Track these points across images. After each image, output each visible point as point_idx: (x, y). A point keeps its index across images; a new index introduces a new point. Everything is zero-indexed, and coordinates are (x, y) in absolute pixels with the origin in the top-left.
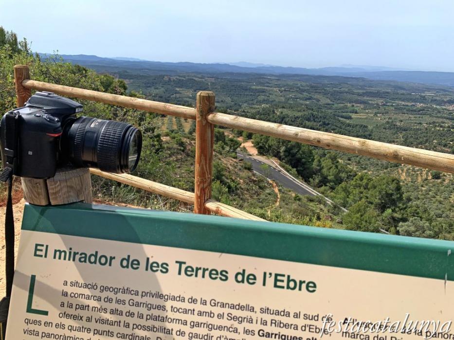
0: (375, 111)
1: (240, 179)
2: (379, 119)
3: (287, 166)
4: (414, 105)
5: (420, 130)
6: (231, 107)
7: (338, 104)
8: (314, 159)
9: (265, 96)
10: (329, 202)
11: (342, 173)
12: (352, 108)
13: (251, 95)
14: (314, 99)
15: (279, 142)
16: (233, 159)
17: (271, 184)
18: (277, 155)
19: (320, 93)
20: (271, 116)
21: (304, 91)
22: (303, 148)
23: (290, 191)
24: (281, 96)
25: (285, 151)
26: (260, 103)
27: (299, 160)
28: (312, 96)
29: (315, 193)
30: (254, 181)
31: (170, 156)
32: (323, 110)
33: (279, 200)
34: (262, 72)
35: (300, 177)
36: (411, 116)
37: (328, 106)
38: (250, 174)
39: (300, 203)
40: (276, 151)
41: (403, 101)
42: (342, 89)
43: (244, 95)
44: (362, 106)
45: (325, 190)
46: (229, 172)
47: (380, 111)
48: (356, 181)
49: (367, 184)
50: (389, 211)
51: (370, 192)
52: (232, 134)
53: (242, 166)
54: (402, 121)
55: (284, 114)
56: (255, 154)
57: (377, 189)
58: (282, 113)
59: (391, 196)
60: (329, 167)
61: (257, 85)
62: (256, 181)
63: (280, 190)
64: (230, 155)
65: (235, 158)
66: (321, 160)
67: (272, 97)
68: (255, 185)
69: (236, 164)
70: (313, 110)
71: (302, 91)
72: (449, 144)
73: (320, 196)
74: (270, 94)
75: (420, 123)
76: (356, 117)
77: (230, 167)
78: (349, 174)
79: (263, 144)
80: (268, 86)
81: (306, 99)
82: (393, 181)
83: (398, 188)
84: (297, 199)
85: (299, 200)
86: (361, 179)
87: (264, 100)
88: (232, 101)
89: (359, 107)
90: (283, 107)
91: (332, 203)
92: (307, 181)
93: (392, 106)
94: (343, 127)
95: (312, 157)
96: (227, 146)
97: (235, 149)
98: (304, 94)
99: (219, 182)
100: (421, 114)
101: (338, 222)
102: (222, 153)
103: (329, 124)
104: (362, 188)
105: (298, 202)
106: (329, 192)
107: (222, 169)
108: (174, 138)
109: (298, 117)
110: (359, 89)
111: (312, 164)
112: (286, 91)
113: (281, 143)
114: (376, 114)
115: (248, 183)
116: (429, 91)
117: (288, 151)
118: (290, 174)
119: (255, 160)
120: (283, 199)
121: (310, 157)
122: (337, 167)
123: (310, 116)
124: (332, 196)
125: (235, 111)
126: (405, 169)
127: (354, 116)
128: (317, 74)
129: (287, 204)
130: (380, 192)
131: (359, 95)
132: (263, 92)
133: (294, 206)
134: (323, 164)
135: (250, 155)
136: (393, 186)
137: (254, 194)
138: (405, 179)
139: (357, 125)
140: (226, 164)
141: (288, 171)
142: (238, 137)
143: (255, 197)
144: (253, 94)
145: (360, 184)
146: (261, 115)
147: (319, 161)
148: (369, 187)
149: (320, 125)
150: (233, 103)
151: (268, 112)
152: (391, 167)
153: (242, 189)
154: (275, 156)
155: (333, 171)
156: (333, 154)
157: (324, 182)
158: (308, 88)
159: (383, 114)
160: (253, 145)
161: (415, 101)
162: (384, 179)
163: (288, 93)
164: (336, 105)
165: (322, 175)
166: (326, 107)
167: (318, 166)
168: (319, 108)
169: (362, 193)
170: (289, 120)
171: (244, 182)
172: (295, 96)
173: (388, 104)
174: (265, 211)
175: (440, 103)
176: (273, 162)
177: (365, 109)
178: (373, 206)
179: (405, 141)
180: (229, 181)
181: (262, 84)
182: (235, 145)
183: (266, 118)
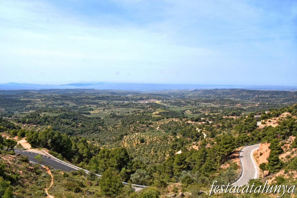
0: (103, 108)
1: (20, 170)
2: (106, 112)
3: (55, 152)
4: (123, 103)
5: (129, 116)
6: (5, 115)
7: (80, 106)
8: (72, 144)
9: (31, 104)
10: (87, 172)
11: (91, 150)
12: (90, 108)
13: (20, 105)
14: (65, 104)
15: (46, 137)
16: (12, 156)
17: (44, 169)
18: (46, 146)
19: (68, 100)
20: (37, 118)
21: (58, 99)
22: (63, 138)
23: (59, 171)
24: (43, 104)
25: (51, 143)
26: (28, 109)
27: (62, 147)
28: (64, 102)
29: (77, 168)
30: (31, 170)
32: (72, 111)
33: (52, 180)
34: (27, 89)
35: (64, 159)
36: (123, 109)
37: (75, 108)
38: (28, 165)
39: (68, 178)
40: (45, 144)
41: (117, 101)
42: (82, 97)
43: (15, 105)
44: (95, 106)
45: (83, 164)
46: (10, 167)
47: (106, 108)
48: (101, 154)
49: (108, 155)
50: (124, 169)
51: (111, 160)
52: (8, 135)
53: (20, 160)
54: (119, 112)
55: (46, 115)
56: (29, 148)
57: (114, 157)
58: (45, 115)
59: (123, 160)
60: (82, 148)
61: (24, 97)
62: (33, 169)
63: (52, 172)
64: (9, 152)
65: (14, 154)
66: (77, 144)
67: (36, 105)
68: (33, 172)
69: (14, 159)
70: (65, 111)
71: (56, 99)
72: (145, 122)
73: (81, 170)
74: (34, 103)
75: (129, 112)
76: (93, 113)
77: (10, 162)
78: (95, 150)
79: (34, 140)
80: (32, 98)
81: (60, 105)
82: (122, 150)
83: (126, 154)
84: (66, 176)
85: (67, 176)
86: (104, 152)
87: (31, 108)
88: (6, 111)
89: (93, 106)
90: (45, 111)
91: (89, 173)
92: (70, 161)
93: (112, 104)
94: (86, 120)
95: (71, 143)
96: (6, 146)
97: (12, 148)
98: (58, 101)
99: (2, 177)
100: (128, 107)
101: (95, 185)
102: (2, 152)
103: (77, 119)
104: (105, 158)
105: (66, 178)
106: (85, 165)
107: (3, 166)
109: (56, 117)
110: (92, 96)
111: (71, 148)
112: (46, 100)
113: (48, 137)
114: (104, 110)
115: (26, 172)
116: (129, 94)
117: (53, 142)
118: (58, 158)
119: (30, 152)
120: (56, 179)
121: (69, 143)
122: (87, 147)
123: (65, 115)
124: (88, 167)
125: (9, 117)
126: (126, 140)
127: (91, 112)
129: (59, 182)
130: (116, 159)
131: (92, 99)
132: (30, 102)
133: (65, 182)
134: (79, 147)
135: (26, 150)
136: (123, 153)
137: (33, 180)
138: (127, 146)
139: (94, 118)
140: (6, 161)
141: (56, 157)
142: (14, 137)
143: (34, 182)
144: (21, 104)
145: (103, 156)
146: (30, 118)
147: (76, 145)
148: (109, 156)
149: (72, 121)
150: (7, 112)
151: (35, 115)
152: (118, 140)
153: (23, 178)
155: (86, 150)
156: (84, 139)
157: (81, 159)
158: (61, 97)
159: (108, 109)
160: (26, 141)
161: (123, 100)
162: (117, 150)
163: (47, 101)
164: (80, 107)
165: (79, 154)
166: (74, 108)
167: (75, 148)
168: (69, 110)
169: (106, 161)
170: (50, 120)
171: (24, 172)
172: (52, 103)
173: (110, 103)
174: (44, 191)
175: (136, 100)
176: (44, 152)
177: (97, 107)
178: (114, 168)
179: (123, 124)
180: (10, 174)
181: (28, 97)
182: (12, 144)
183: (34, 120)
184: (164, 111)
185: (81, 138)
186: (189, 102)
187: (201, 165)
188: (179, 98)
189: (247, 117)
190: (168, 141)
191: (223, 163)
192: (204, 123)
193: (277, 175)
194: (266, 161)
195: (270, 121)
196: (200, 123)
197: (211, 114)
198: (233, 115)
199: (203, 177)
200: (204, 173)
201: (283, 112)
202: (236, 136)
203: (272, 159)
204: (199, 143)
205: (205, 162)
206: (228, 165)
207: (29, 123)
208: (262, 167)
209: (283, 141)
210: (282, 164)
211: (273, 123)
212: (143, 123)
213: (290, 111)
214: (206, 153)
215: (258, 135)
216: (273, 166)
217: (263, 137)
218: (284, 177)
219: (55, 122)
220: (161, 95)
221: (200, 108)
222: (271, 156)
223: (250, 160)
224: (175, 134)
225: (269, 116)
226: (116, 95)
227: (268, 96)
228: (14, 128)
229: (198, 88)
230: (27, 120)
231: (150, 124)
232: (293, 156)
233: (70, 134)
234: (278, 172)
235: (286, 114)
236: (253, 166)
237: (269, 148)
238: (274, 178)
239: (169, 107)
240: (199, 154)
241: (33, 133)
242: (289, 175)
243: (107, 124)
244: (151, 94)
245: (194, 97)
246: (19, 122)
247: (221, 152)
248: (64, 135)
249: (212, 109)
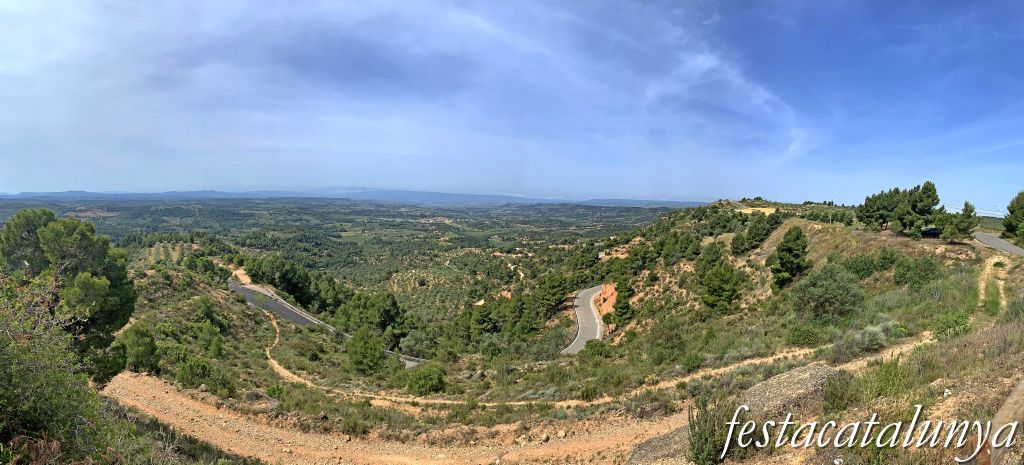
0: (362, 228)
1: (233, 314)
2: (367, 235)
3: (284, 293)
4: (393, 221)
5: (403, 242)
7: (327, 224)
8: (311, 283)
10: (331, 329)
12: (341, 227)
14: (304, 220)
15: (273, 268)
16: (224, 291)
17: (267, 316)
18: (272, 282)
19: (309, 214)
21: (293, 213)
22: (298, 272)
23: (289, 323)
24: (271, 219)
25: (279, 277)
26: (250, 226)
27: (296, 285)
28: (302, 217)
29: (315, 321)
31: (156, 291)
32: (314, 231)
33: (278, 335)
34: (249, 197)
35: (298, 304)
36: (393, 230)
37: (318, 226)
38: (244, 307)
39: (301, 336)
40: (270, 279)
44: (350, 225)
45: (326, 316)
46: (220, 307)
47: (366, 228)
48: (355, 302)
49: (365, 304)
50: (389, 328)
51: (369, 311)
52: (221, 261)
53: (235, 299)
54: (386, 236)
55: (275, 236)
56: (247, 283)
57: (376, 307)
58: (273, 236)
59: (389, 312)
60: (326, 290)
61: (245, 209)
62: (251, 315)
63: (278, 323)
64: (221, 286)
65: (227, 289)
66: (318, 283)
67: (262, 221)
69: (227, 297)
70: (304, 231)
71: (290, 213)
72: (427, 252)
73: (322, 325)
76: (346, 235)
77: (221, 301)
78: (347, 294)
79: (256, 271)
81: (296, 221)
82: (389, 296)
83: (394, 304)
84: (298, 331)
85: (300, 332)
86: (359, 299)
89: (347, 226)
90: (274, 230)
91: (334, 331)
92: (306, 308)
93: (376, 222)
94: (335, 246)
95: (309, 281)
96: (217, 276)
97: (225, 280)
99: (209, 321)
101: (343, 351)
102: (212, 284)
103: (320, 244)
105: (298, 335)
106: (329, 317)
107: (212, 305)
108: (159, 271)
109: (289, 239)
110: (345, 209)
111: (310, 289)
113: (275, 269)
114: (363, 231)
117: (283, 277)
118: (288, 302)
119: (248, 290)
120: (282, 334)
121: (307, 281)
122: (334, 289)
123: (302, 238)
124: (333, 321)
126: (396, 281)
127: (343, 234)
128: (303, 196)
129: (287, 339)
130: (379, 310)
132: (252, 216)
133: (296, 340)
134: (321, 287)
135: (242, 284)
136: (389, 302)
137: (250, 331)
139: (348, 242)
140: (217, 298)
141: (285, 300)
142: (229, 264)
143: (251, 335)
144: (241, 218)
145: (358, 304)
146: (252, 238)
147: (316, 284)
148: (368, 306)
149: (313, 246)
150: (221, 228)
151: (260, 235)
154: (270, 283)
155: (331, 293)
156: (330, 276)
157: (323, 306)
158: (297, 210)
159: (369, 230)
160: (245, 272)
161: (394, 216)
162: (381, 295)
163: (278, 215)
165: (321, 299)
166: (316, 227)
167: (315, 289)
168: (310, 229)
169: (361, 313)
170: (281, 243)
171: (238, 317)
174: (264, 351)
175: (414, 217)
176: (268, 291)
177: (352, 227)
178: (374, 326)
179: (392, 254)
180: (220, 318)
181: (251, 208)
182: (225, 274)
183: (257, 243)
184: (457, 236)
185: (325, 274)
186: (497, 223)
187: (516, 322)
188: (481, 217)
189: (584, 245)
190: (463, 283)
191: (549, 318)
192: (520, 255)
193: (628, 328)
194: (612, 310)
195: (616, 251)
196: (514, 256)
197: (532, 243)
198: (564, 243)
199: (517, 343)
200: (519, 337)
201: (635, 237)
202: (569, 275)
203: (621, 305)
204: (512, 287)
205: (520, 317)
206: (557, 321)
207: (250, 246)
208: (607, 319)
209: (634, 278)
210: (633, 312)
211: (621, 254)
212: (424, 254)
213: (644, 236)
214: (523, 304)
215: (599, 272)
216: (621, 316)
217: (608, 273)
218: (636, 331)
219: (288, 247)
220: (452, 211)
221: (515, 232)
222: (618, 302)
223: (590, 310)
224: (474, 273)
225: (616, 243)
226: (382, 209)
227: (614, 214)
228: (230, 252)
229: (512, 202)
230: (248, 241)
231: (436, 256)
232: (647, 299)
233: (309, 266)
234: (628, 323)
235: (638, 239)
236: (594, 319)
237: (616, 289)
238: (623, 334)
239: (464, 231)
240: (511, 305)
241: (255, 260)
242: (642, 326)
243: (367, 253)
244: (438, 209)
245: (505, 215)
246: (237, 244)
247: (546, 302)
248: (300, 268)
249: (533, 235)
